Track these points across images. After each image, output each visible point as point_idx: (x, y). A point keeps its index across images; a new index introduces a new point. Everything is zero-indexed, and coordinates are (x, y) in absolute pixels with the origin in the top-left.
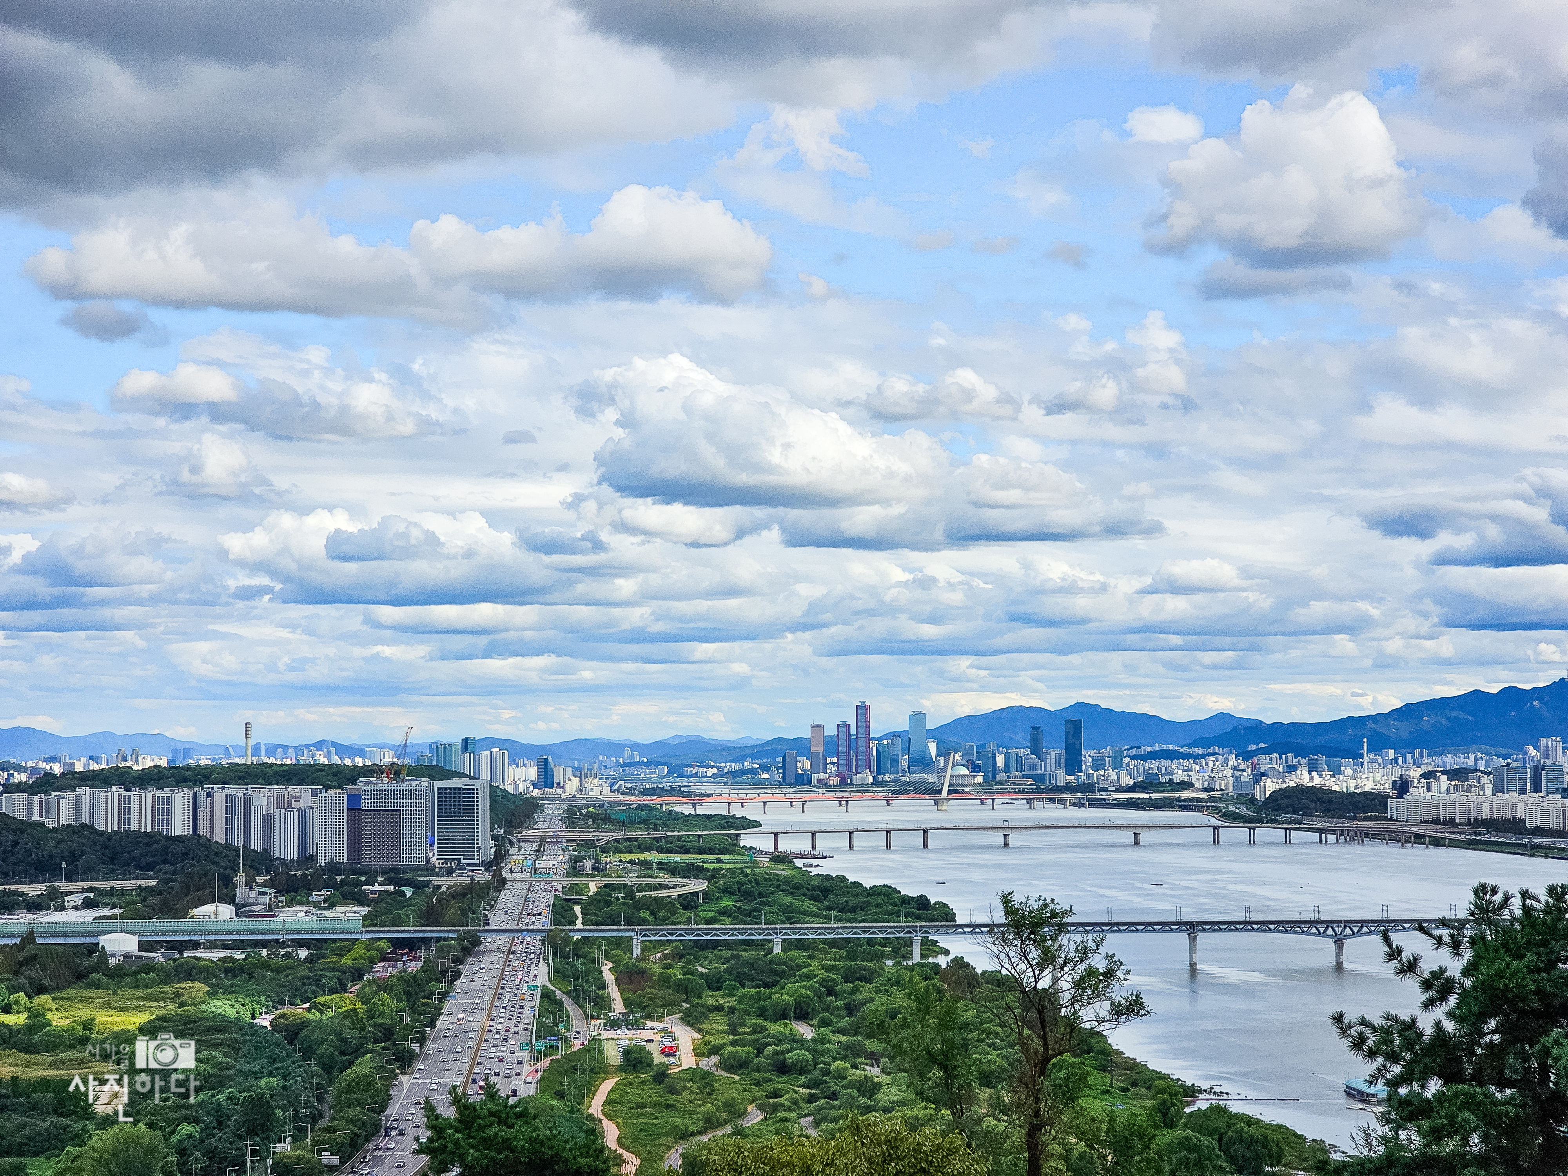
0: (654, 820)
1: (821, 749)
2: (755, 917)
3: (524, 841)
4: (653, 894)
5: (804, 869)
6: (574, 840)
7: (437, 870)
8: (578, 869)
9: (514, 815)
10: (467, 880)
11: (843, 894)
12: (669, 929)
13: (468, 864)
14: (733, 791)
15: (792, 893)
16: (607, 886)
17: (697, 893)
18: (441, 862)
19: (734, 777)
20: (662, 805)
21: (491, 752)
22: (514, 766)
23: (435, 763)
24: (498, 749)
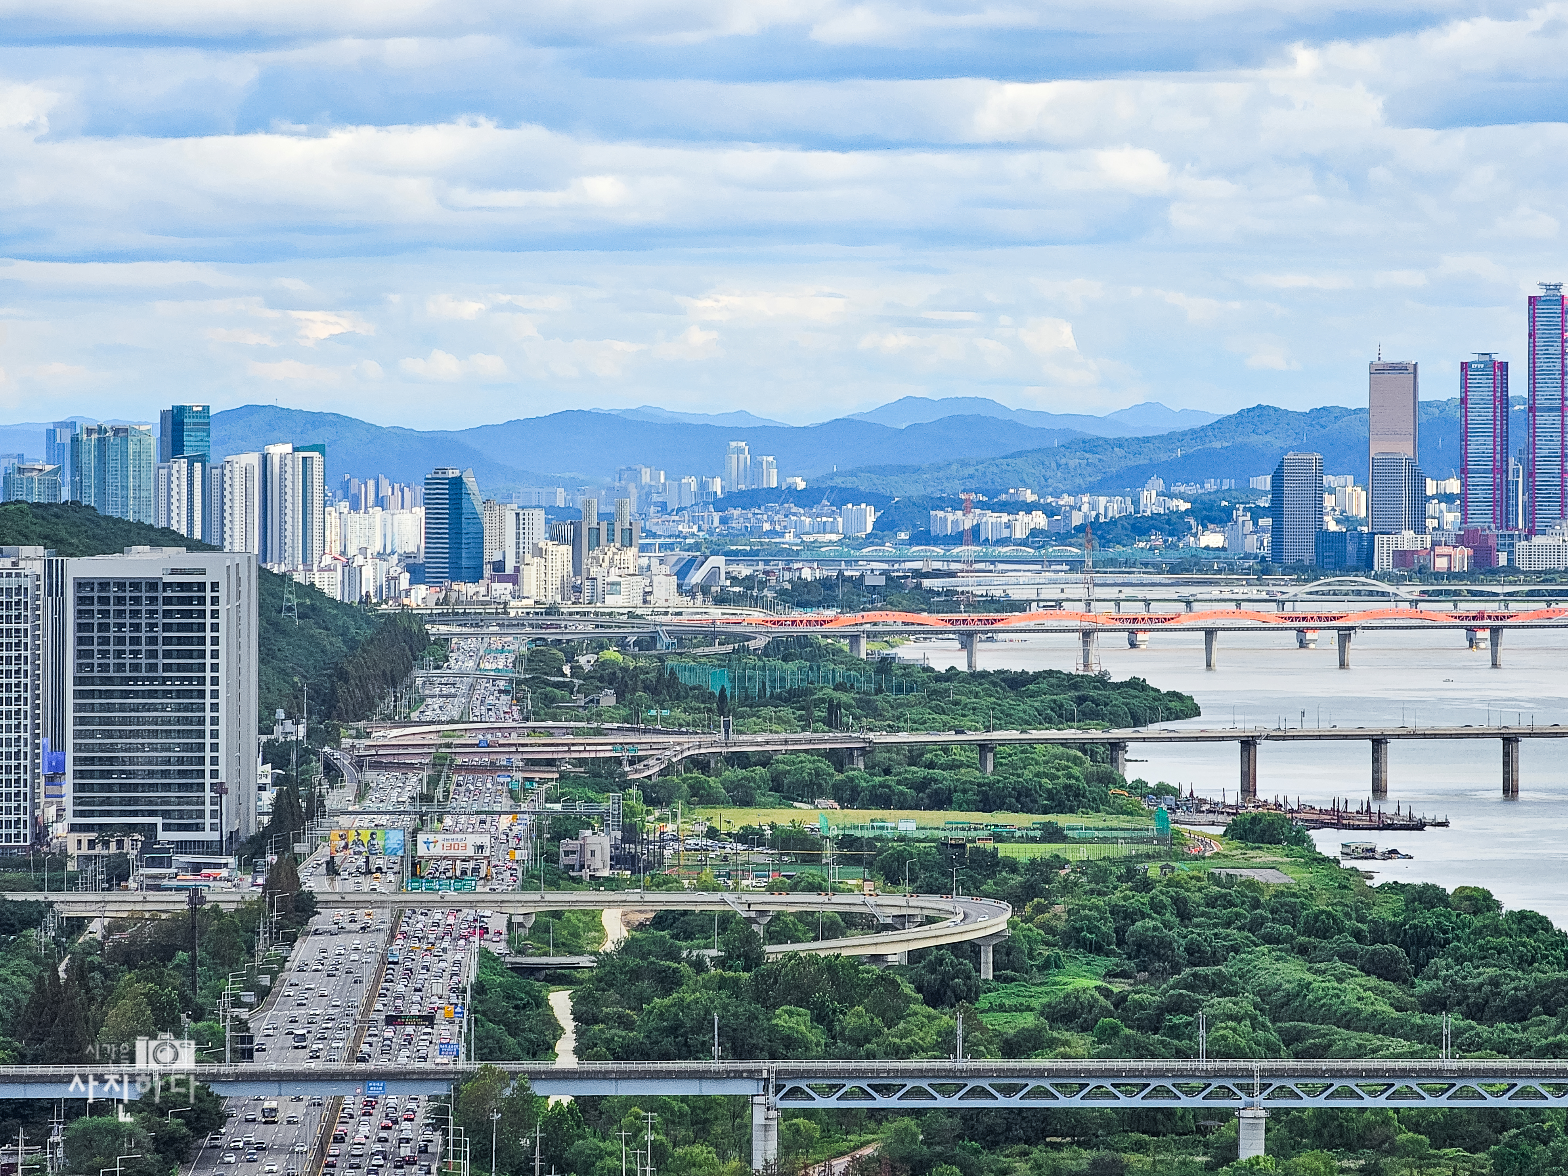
0: (829, 691)
1: (1405, 449)
2: (1175, 1031)
3: (377, 765)
4: (824, 948)
5: (1346, 864)
6: (550, 762)
7: (72, 866)
8: (564, 860)
9: (343, 676)
10: (179, 903)
11: (1484, 956)
12: (876, 1074)
13: (183, 847)
14: (1100, 593)
15: (1302, 951)
16: (662, 920)
17: (971, 950)
18: (85, 837)
19: (1105, 543)
20: (854, 639)
21: (265, 459)
22: (344, 506)
23: (66, 495)
24: (288, 448)
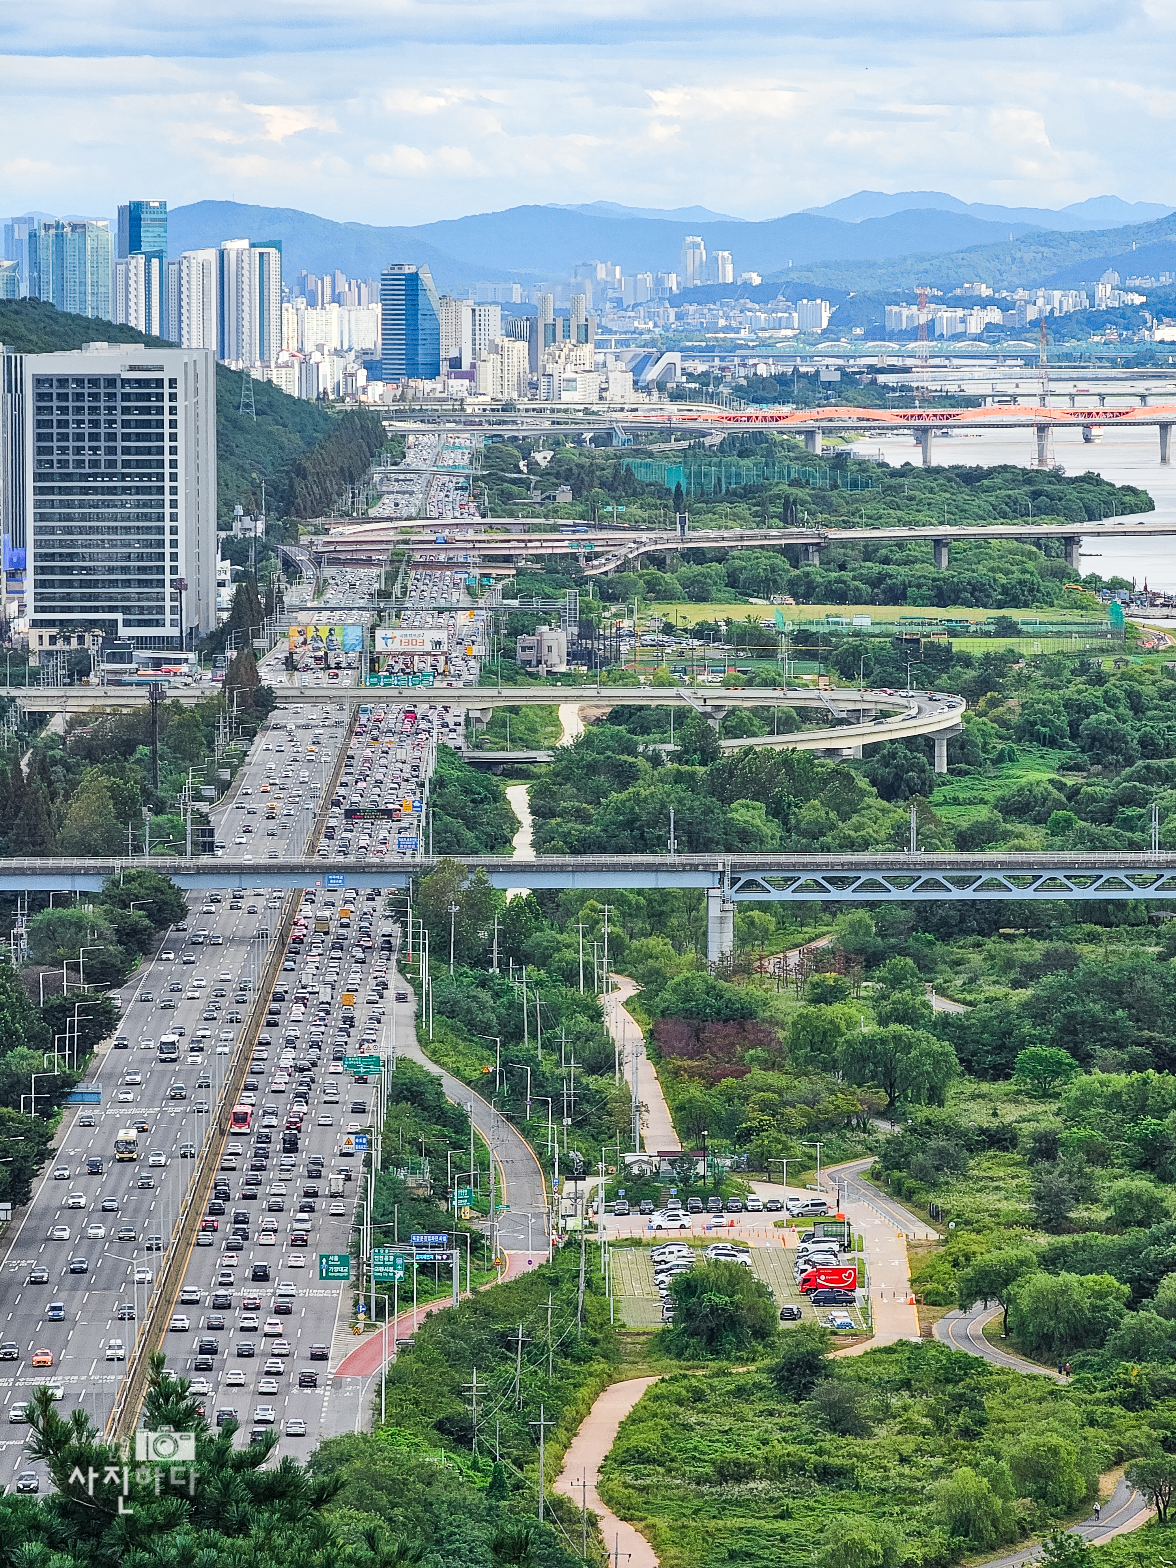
0: (785, 487)
2: (1128, 824)
3: (336, 561)
4: (779, 742)
6: (507, 559)
7: (33, 661)
8: (521, 656)
9: (301, 472)
10: (139, 698)
12: (831, 866)
13: (143, 642)
14: (1054, 388)
16: (618, 715)
17: (927, 743)
18: (47, 632)
19: (1060, 338)
20: (810, 434)
21: (222, 254)
22: (301, 302)
23: (24, 291)
24: (244, 244)
